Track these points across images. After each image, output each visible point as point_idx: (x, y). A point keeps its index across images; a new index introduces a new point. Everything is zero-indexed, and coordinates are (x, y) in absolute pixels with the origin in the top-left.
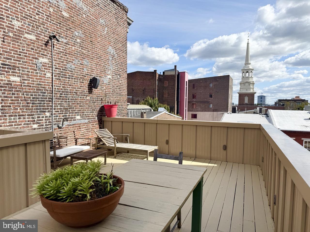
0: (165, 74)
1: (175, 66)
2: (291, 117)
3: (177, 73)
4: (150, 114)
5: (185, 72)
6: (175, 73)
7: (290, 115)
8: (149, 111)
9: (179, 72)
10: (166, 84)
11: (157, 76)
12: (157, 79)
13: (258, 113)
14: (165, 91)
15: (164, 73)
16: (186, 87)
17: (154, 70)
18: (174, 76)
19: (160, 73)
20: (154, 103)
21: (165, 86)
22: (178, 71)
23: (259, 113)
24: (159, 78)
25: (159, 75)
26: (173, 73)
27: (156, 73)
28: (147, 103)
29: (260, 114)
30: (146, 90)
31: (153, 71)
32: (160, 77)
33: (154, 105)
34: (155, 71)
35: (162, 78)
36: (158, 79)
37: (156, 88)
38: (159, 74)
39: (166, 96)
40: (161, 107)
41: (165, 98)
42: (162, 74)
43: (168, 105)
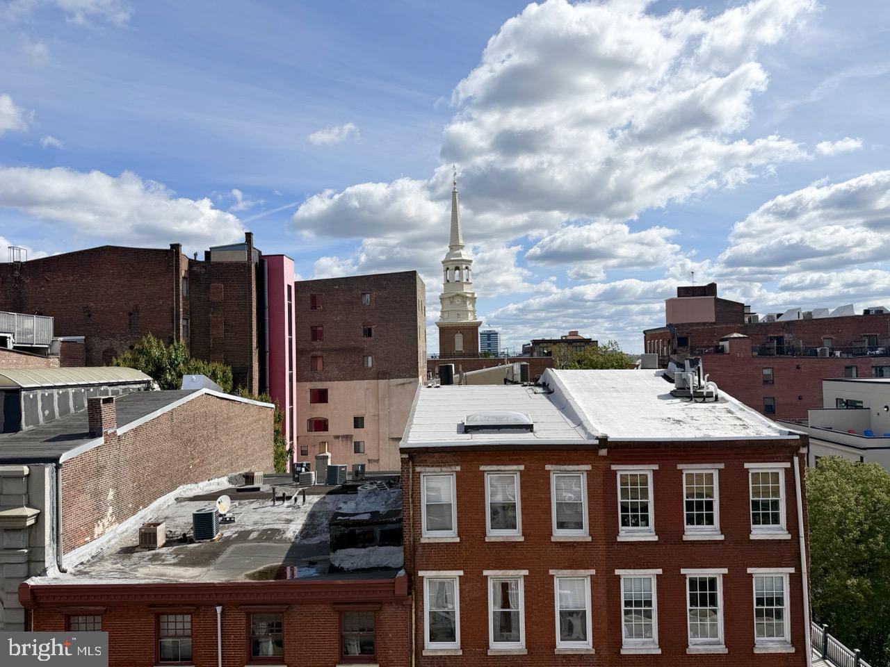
0: (213, 259)
1: (249, 235)
2: (617, 391)
3: (255, 259)
4: (142, 400)
5: (283, 255)
6: (250, 258)
7: (614, 386)
8: (139, 389)
9: (263, 254)
10: (218, 291)
11: (184, 266)
12: (183, 273)
13: (516, 383)
14: (216, 317)
15: (207, 254)
16: (289, 304)
17: (171, 245)
18: (245, 267)
19: (196, 255)
20: (170, 358)
21: (213, 298)
22: (260, 252)
23: (520, 381)
24: (190, 271)
25: (192, 263)
26: (241, 257)
27: (178, 253)
28: (142, 360)
29: (525, 383)
30: (141, 314)
31: (169, 248)
32: (195, 269)
33: (171, 364)
34: (176, 248)
35: (203, 270)
36: (187, 276)
37: (181, 305)
38: (190, 260)
39: (218, 332)
40: (196, 370)
41: (215, 338)
42: (201, 258)
43: (226, 364)
